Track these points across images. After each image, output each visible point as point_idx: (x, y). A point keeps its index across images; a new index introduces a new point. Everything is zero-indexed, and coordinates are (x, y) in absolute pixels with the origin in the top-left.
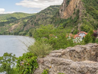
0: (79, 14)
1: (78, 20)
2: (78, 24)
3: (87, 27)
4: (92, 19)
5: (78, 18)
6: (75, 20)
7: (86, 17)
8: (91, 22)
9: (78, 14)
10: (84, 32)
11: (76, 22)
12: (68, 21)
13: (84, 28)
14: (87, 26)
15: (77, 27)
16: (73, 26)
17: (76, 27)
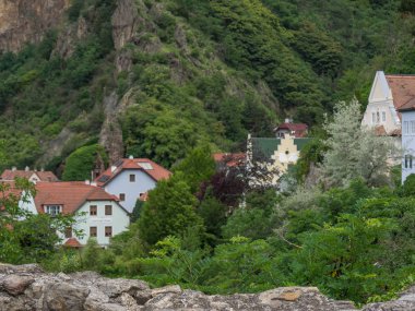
0: (116, 19)
1: (104, 65)
2: (99, 97)
3: (169, 121)
4: (211, 67)
5: (106, 48)
6: (83, 68)
7: (165, 50)
8: (202, 90)
9: (107, 17)
10: (147, 165)
11: (88, 78)
12: (25, 73)
13: (150, 130)
14: (169, 113)
15: (97, 125)
16: (66, 109)
17: (83, 119)
